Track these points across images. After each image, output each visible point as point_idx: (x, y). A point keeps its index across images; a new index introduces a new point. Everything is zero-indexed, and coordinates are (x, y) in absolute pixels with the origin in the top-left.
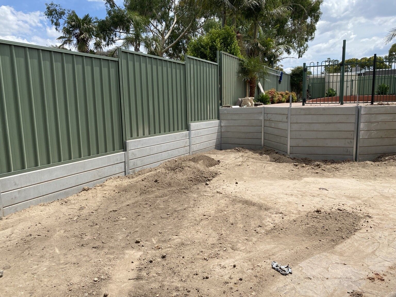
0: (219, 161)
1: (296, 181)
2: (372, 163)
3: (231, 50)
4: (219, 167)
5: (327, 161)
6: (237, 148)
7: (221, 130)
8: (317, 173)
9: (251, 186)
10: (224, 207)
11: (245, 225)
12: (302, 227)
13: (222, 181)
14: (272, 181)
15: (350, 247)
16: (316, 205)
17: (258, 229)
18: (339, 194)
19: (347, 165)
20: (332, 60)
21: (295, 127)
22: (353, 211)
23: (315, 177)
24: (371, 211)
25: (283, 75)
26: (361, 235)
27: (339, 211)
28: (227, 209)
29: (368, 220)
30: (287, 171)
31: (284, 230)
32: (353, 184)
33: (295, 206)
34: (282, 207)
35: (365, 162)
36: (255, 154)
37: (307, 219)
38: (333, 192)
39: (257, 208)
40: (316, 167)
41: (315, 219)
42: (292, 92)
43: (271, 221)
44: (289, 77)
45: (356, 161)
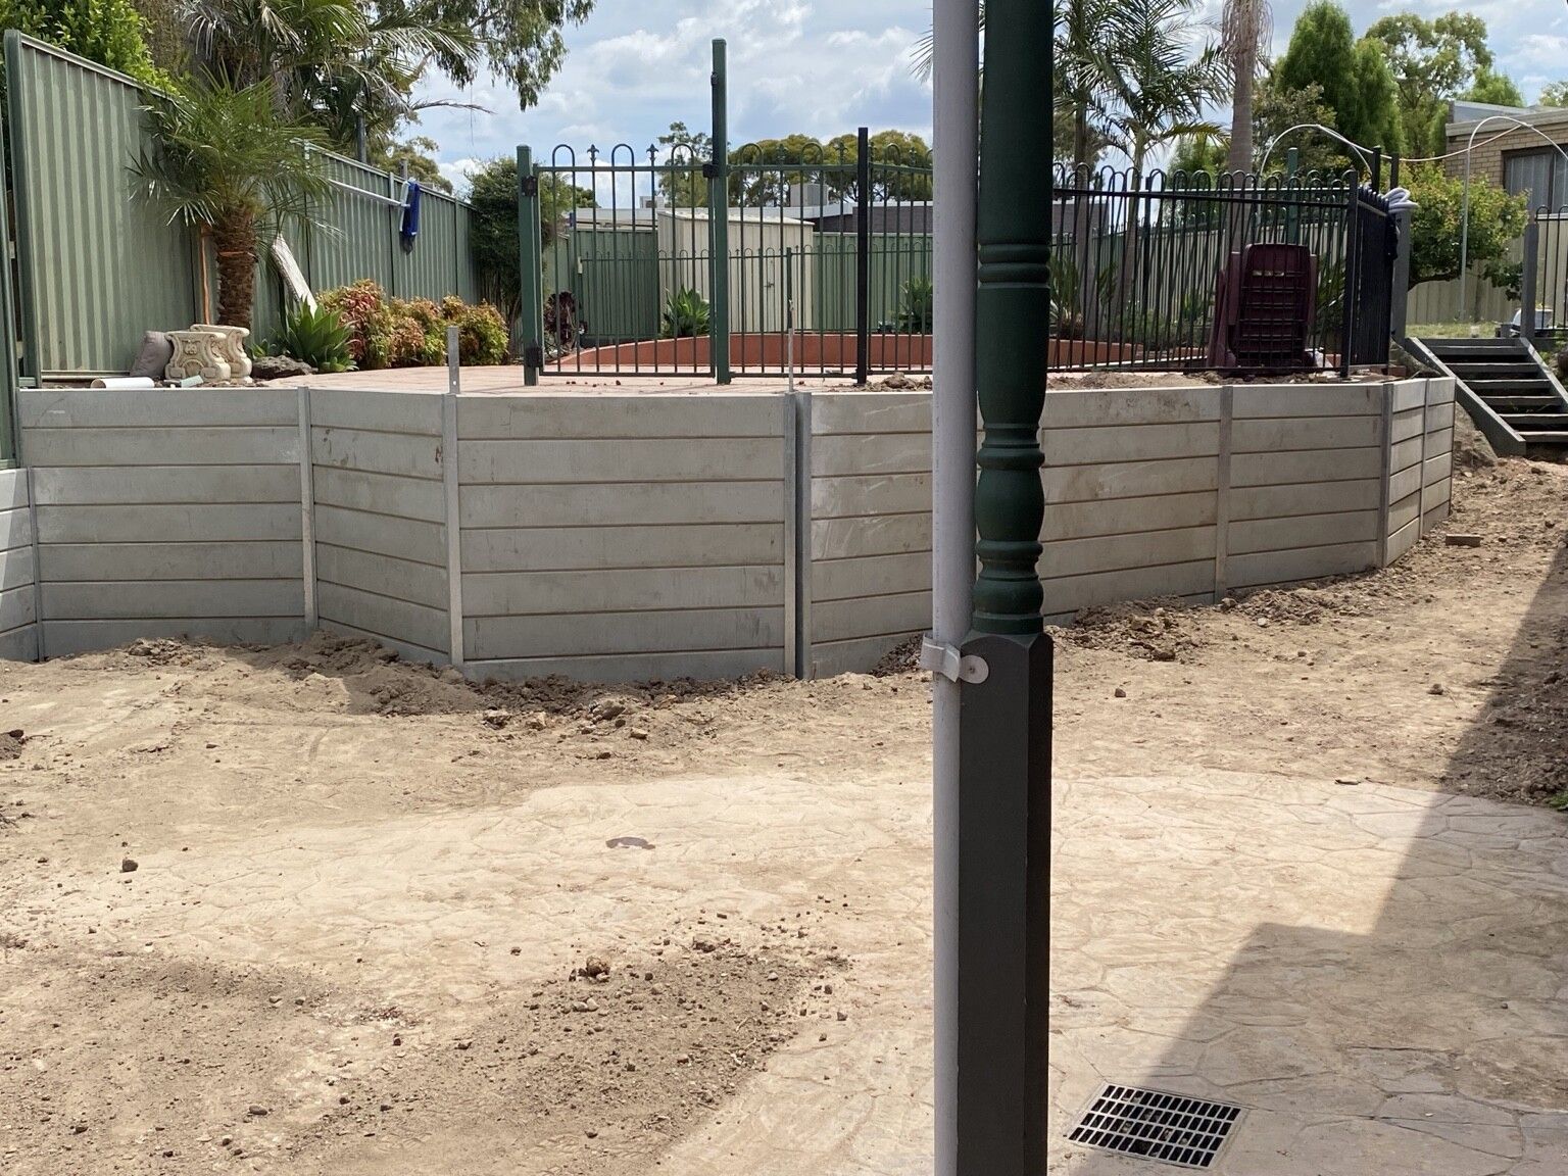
0: (16, 734)
1: (491, 815)
2: (871, 680)
3: (82, 32)
4: (19, 777)
5: (660, 684)
6: (146, 644)
7: (36, 530)
8: (606, 756)
9: (224, 873)
10: (32, 1028)
11: (166, 1118)
12: (502, 1075)
13: (33, 863)
14: (352, 829)
15: (738, 1139)
16: (585, 937)
17: (245, 1134)
18: (704, 862)
19: (751, 700)
20: (692, 136)
21: (487, 506)
22: (769, 945)
23: (592, 779)
24: (848, 932)
25: (422, 201)
26: (795, 1068)
27: (697, 955)
28: (56, 1041)
29: (829, 982)
30: (444, 760)
31: (399, 1108)
32: (774, 799)
33: (471, 960)
34: (398, 978)
35: (837, 678)
36: (260, 675)
37: (532, 1026)
38: (676, 853)
39: (249, 1003)
40: (605, 723)
41: (575, 1022)
42: (479, 304)
43: (328, 1068)
44: (462, 218)
45: (799, 675)
